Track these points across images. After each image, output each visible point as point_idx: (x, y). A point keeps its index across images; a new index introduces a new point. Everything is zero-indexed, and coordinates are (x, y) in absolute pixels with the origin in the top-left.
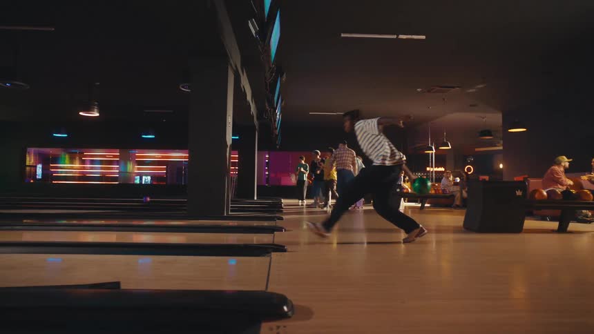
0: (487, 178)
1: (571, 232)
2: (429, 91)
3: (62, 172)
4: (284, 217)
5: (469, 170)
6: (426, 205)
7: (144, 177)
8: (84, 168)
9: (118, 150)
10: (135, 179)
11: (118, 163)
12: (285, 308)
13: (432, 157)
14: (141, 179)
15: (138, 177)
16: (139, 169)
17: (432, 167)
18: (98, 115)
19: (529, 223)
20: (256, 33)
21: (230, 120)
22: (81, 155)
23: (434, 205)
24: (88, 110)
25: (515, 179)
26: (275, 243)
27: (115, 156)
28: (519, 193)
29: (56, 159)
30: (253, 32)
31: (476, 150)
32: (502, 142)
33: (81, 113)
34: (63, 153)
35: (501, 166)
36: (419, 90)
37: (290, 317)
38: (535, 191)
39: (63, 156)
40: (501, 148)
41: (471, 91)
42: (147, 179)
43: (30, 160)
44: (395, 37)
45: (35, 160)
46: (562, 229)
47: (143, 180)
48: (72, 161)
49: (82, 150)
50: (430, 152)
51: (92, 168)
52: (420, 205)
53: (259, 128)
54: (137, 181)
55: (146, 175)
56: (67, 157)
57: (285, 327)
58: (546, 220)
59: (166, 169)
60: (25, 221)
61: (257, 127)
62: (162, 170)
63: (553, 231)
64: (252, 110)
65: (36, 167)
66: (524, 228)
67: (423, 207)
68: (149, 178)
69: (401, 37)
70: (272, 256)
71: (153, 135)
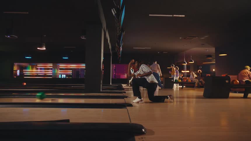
0: (210, 75)
1: (249, 98)
2: (185, 39)
3: (28, 73)
4: (126, 92)
5: (200, 71)
6: (184, 87)
7: (63, 75)
8: (37, 71)
9: (52, 64)
10: (59, 76)
11: (51, 69)
12: (143, 130)
13: (185, 67)
14: (61, 76)
15: (60, 75)
16: (60, 72)
17: (185, 71)
18: (45, 49)
19: (231, 94)
20: (115, 15)
21: (102, 51)
22: (36, 66)
23: (187, 87)
24: (41, 47)
25: (222, 76)
26: (126, 103)
27: (50, 66)
28: (227, 81)
29: (26, 68)
30: (114, 14)
31: (204, 63)
32: (215, 60)
33: (38, 48)
34: (28, 65)
35: (214, 70)
36: (180, 38)
37: (145, 134)
38: (234, 81)
39: (29, 66)
40: (215, 62)
41: (203, 38)
42: (64, 76)
43: (15, 68)
44: (172, 16)
45: (17, 68)
46: (245, 97)
47: (62, 76)
48: (32, 68)
49: (37, 64)
50: (184, 64)
51: (41, 71)
52: (181, 87)
53: (112, 54)
54: (60, 77)
55: (64, 74)
56: (30, 67)
57: (145, 138)
58: (237, 93)
59: (72, 72)
60: (13, 94)
61: (111, 54)
62: (70, 72)
63: (241, 98)
64: (110, 46)
65: (17, 71)
66: (229, 96)
67: (182, 88)
68: (65, 75)
69: (174, 16)
70: (127, 108)
71: (67, 57)
